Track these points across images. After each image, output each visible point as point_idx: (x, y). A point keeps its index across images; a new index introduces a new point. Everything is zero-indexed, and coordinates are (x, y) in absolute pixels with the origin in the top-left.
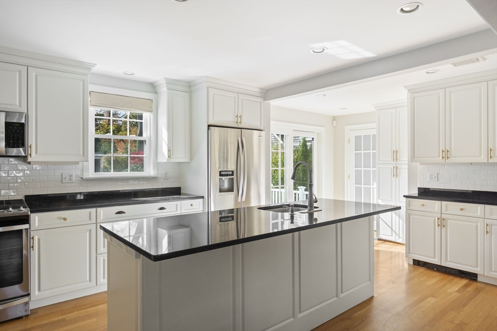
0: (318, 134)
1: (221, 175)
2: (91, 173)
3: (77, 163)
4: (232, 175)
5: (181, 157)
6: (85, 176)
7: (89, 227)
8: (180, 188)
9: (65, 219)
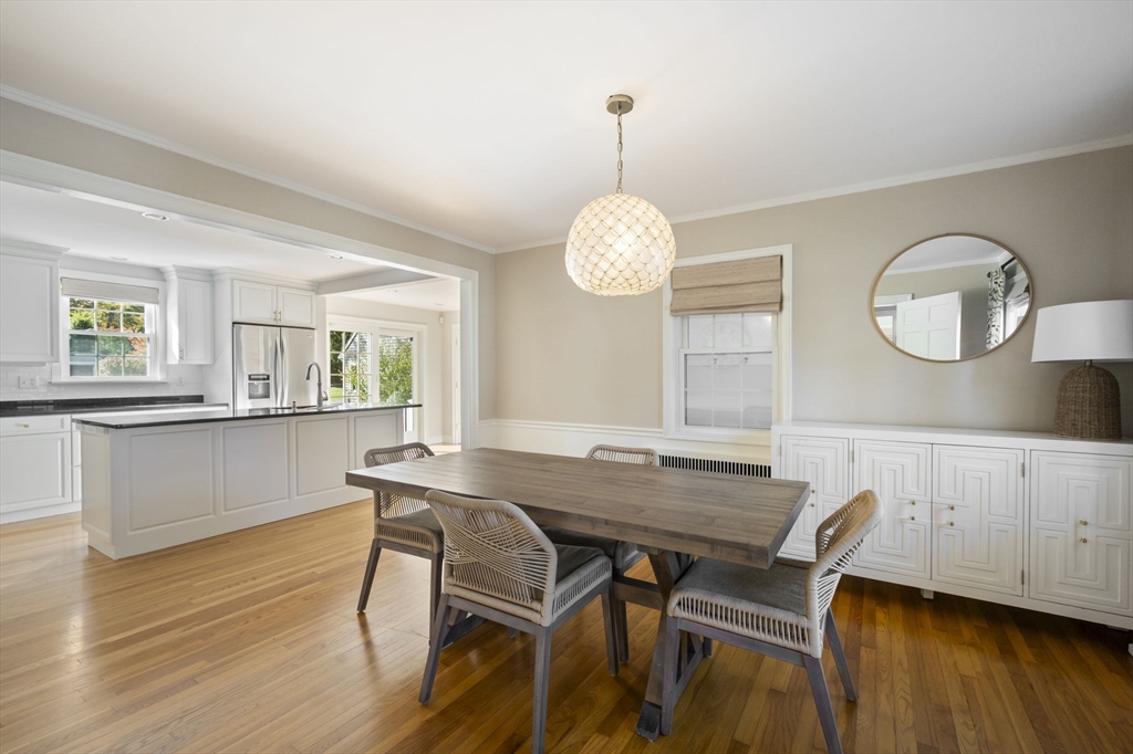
0: (419, 333)
1: (250, 379)
2: (65, 376)
3: (43, 364)
4: (268, 379)
5: (199, 357)
6: (55, 380)
7: (61, 436)
8: (202, 397)
9: (26, 426)
